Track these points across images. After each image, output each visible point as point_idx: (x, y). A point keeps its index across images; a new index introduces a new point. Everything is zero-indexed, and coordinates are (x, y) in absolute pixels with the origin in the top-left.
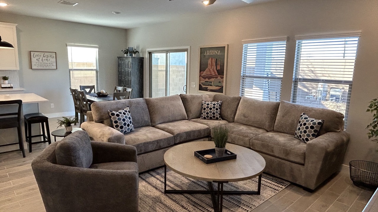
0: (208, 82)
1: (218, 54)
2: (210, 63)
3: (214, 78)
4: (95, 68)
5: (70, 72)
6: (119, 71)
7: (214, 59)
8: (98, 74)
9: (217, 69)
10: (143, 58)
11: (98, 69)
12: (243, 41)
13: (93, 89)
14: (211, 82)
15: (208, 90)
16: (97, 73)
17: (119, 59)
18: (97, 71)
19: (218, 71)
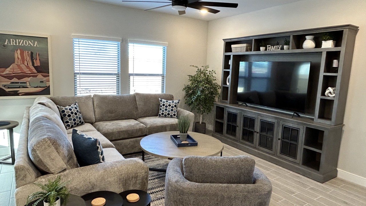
0: (18, 83)
1: (35, 46)
2: (20, 57)
3: (29, 77)
7: (27, 52)
9: (35, 65)
12: (73, 35)
14: (25, 83)
15: (20, 94)
19: (36, 68)
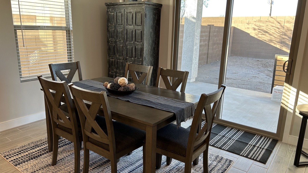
4: (65, 25)
5: (16, 33)
6: (108, 31)
8: (72, 37)
10: (161, 6)
11: (71, 26)
13: (77, 71)
16: (69, 34)
17: (108, 8)
18: (69, 31)
